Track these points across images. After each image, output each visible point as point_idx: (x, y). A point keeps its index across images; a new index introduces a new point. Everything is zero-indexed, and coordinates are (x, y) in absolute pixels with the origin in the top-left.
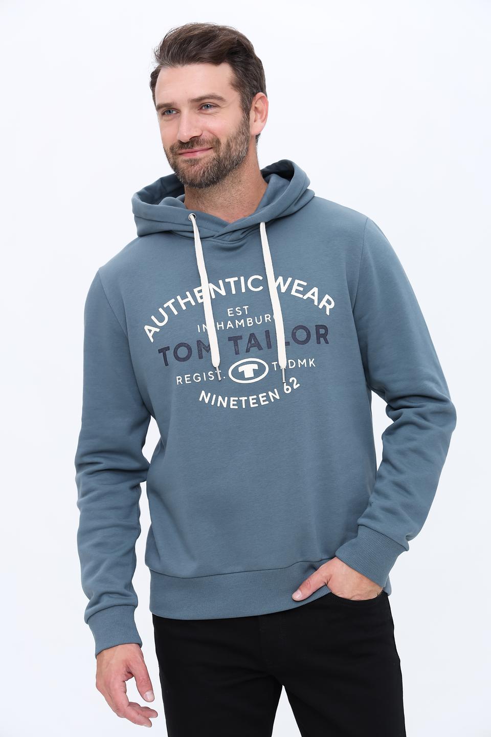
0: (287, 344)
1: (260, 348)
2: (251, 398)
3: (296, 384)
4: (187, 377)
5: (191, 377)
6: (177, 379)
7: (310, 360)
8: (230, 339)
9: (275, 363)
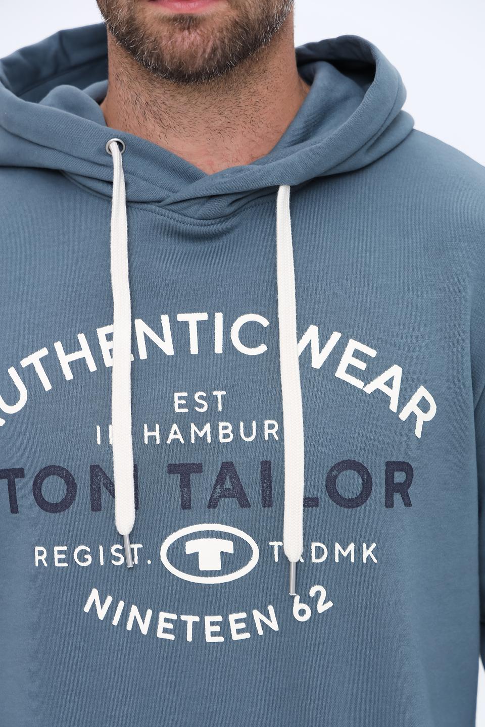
0: (310, 502)
1: (244, 503)
2: (208, 619)
3: (325, 602)
4: (60, 552)
5: (70, 553)
6: (36, 553)
7: (364, 545)
8: (172, 469)
9: (276, 544)
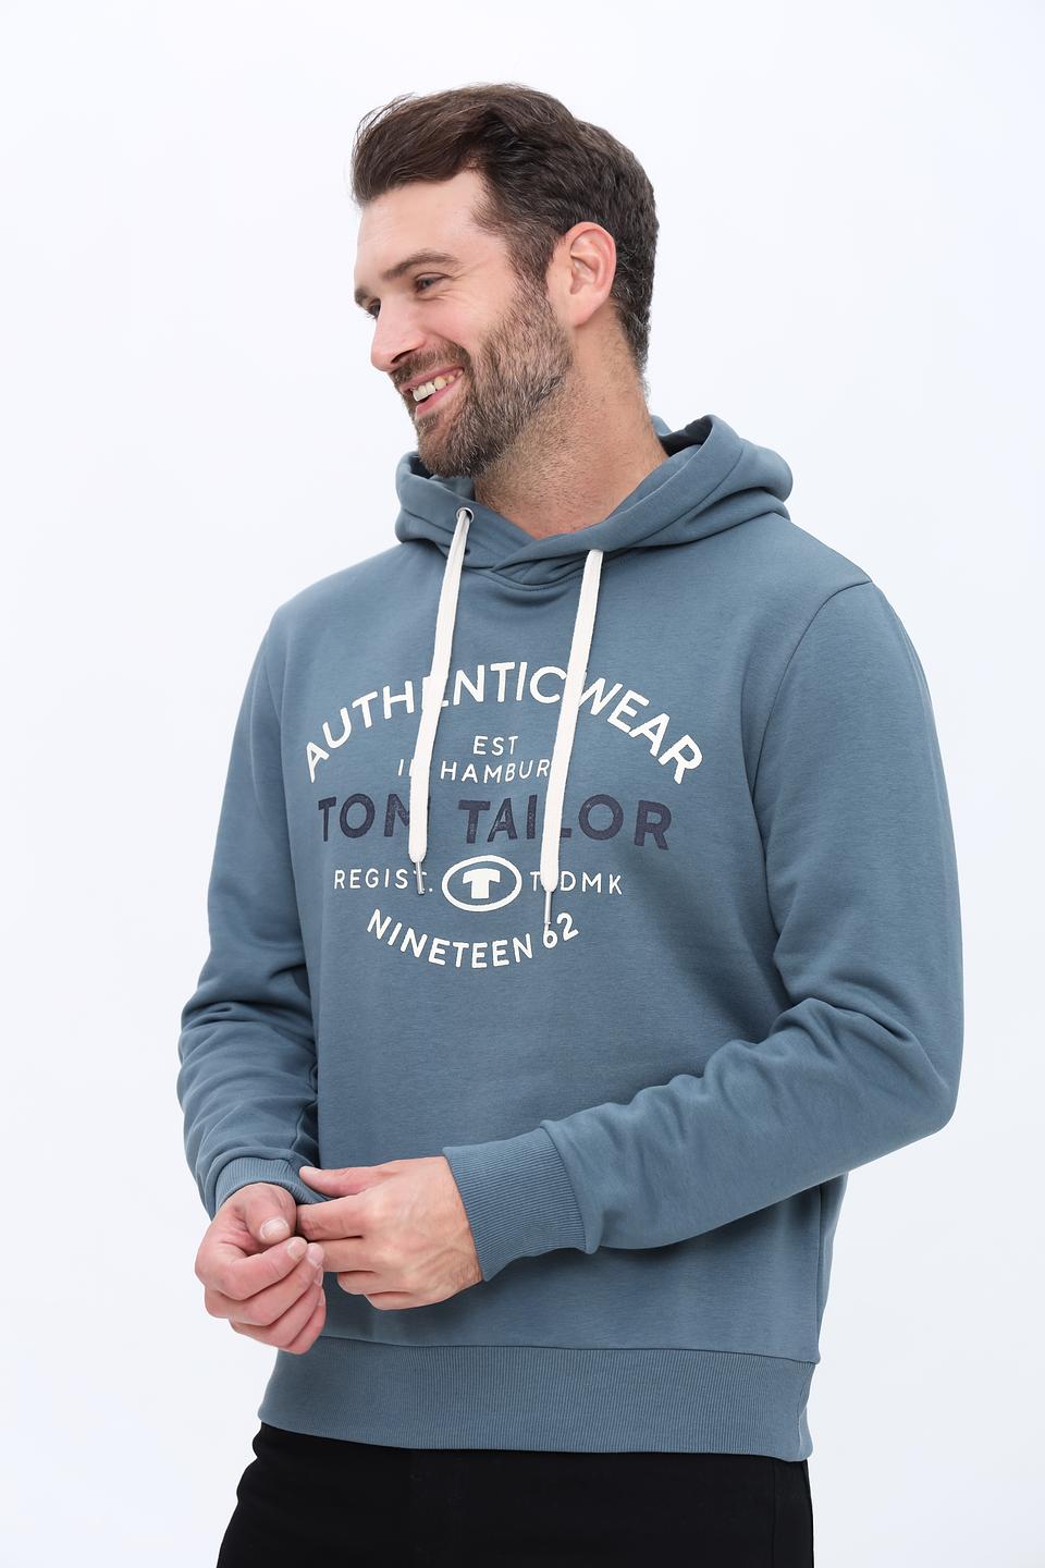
0: (565, 833)
2: (476, 946)
3: (570, 930)
4: (355, 874)
5: (362, 876)
6: (336, 877)
9: (535, 874)
